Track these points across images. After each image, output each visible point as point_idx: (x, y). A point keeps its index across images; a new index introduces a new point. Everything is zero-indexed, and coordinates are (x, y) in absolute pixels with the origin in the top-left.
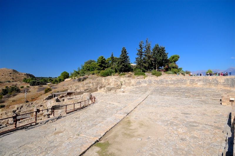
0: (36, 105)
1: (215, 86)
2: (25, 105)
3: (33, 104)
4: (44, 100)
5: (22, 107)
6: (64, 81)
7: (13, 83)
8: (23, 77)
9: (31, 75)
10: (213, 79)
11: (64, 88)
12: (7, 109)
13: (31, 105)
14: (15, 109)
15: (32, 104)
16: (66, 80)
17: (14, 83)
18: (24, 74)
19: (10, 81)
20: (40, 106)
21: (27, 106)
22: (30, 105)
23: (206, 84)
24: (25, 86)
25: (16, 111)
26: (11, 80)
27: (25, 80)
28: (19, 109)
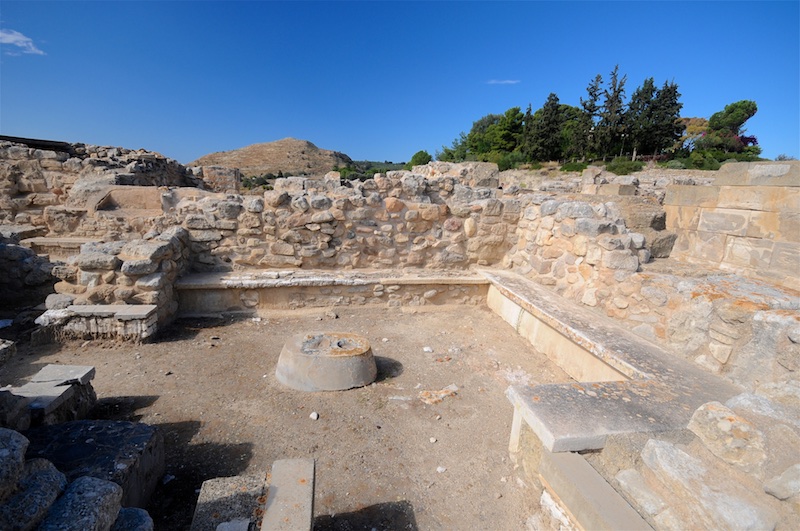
9: (343, 158)
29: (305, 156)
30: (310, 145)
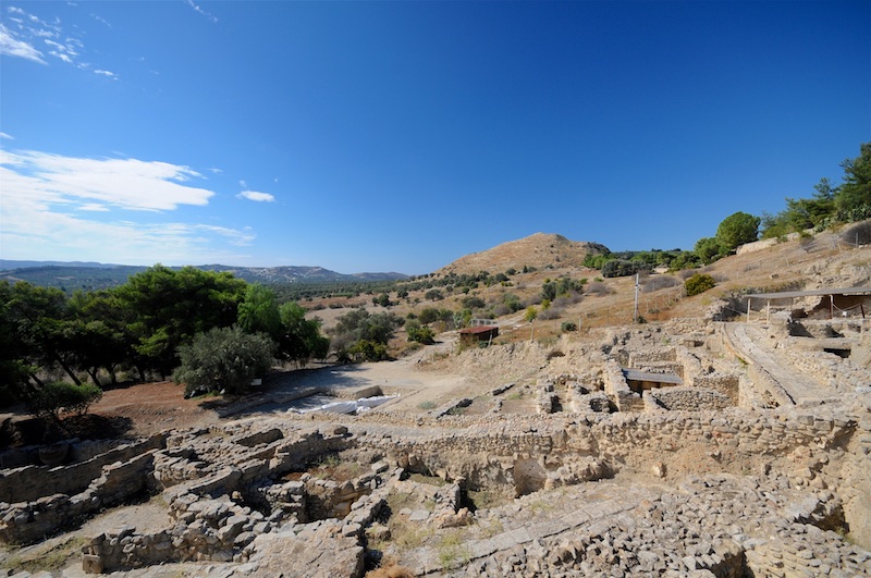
0: (674, 338)
2: (637, 331)
3: (663, 333)
4: (706, 321)
5: (628, 336)
6: (735, 253)
7: (560, 270)
8: (580, 253)
9: (598, 248)
11: (775, 276)
12: (582, 336)
13: (657, 336)
14: (608, 340)
15: (659, 330)
16: (747, 248)
17: (563, 271)
18: (582, 244)
19: (553, 265)
20: (692, 344)
21: (642, 335)
22: (653, 334)
24: (591, 279)
25: (610, 348)
26: (555, 264)
27: (589, 262)
28: (620, 341)
29: (554, 249)
30: (560, 238)
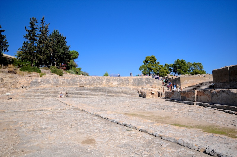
1: (127, 85)
10: (125, 79)
23: (120, 84)
